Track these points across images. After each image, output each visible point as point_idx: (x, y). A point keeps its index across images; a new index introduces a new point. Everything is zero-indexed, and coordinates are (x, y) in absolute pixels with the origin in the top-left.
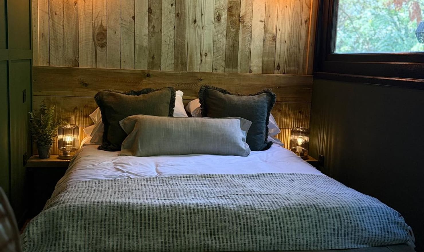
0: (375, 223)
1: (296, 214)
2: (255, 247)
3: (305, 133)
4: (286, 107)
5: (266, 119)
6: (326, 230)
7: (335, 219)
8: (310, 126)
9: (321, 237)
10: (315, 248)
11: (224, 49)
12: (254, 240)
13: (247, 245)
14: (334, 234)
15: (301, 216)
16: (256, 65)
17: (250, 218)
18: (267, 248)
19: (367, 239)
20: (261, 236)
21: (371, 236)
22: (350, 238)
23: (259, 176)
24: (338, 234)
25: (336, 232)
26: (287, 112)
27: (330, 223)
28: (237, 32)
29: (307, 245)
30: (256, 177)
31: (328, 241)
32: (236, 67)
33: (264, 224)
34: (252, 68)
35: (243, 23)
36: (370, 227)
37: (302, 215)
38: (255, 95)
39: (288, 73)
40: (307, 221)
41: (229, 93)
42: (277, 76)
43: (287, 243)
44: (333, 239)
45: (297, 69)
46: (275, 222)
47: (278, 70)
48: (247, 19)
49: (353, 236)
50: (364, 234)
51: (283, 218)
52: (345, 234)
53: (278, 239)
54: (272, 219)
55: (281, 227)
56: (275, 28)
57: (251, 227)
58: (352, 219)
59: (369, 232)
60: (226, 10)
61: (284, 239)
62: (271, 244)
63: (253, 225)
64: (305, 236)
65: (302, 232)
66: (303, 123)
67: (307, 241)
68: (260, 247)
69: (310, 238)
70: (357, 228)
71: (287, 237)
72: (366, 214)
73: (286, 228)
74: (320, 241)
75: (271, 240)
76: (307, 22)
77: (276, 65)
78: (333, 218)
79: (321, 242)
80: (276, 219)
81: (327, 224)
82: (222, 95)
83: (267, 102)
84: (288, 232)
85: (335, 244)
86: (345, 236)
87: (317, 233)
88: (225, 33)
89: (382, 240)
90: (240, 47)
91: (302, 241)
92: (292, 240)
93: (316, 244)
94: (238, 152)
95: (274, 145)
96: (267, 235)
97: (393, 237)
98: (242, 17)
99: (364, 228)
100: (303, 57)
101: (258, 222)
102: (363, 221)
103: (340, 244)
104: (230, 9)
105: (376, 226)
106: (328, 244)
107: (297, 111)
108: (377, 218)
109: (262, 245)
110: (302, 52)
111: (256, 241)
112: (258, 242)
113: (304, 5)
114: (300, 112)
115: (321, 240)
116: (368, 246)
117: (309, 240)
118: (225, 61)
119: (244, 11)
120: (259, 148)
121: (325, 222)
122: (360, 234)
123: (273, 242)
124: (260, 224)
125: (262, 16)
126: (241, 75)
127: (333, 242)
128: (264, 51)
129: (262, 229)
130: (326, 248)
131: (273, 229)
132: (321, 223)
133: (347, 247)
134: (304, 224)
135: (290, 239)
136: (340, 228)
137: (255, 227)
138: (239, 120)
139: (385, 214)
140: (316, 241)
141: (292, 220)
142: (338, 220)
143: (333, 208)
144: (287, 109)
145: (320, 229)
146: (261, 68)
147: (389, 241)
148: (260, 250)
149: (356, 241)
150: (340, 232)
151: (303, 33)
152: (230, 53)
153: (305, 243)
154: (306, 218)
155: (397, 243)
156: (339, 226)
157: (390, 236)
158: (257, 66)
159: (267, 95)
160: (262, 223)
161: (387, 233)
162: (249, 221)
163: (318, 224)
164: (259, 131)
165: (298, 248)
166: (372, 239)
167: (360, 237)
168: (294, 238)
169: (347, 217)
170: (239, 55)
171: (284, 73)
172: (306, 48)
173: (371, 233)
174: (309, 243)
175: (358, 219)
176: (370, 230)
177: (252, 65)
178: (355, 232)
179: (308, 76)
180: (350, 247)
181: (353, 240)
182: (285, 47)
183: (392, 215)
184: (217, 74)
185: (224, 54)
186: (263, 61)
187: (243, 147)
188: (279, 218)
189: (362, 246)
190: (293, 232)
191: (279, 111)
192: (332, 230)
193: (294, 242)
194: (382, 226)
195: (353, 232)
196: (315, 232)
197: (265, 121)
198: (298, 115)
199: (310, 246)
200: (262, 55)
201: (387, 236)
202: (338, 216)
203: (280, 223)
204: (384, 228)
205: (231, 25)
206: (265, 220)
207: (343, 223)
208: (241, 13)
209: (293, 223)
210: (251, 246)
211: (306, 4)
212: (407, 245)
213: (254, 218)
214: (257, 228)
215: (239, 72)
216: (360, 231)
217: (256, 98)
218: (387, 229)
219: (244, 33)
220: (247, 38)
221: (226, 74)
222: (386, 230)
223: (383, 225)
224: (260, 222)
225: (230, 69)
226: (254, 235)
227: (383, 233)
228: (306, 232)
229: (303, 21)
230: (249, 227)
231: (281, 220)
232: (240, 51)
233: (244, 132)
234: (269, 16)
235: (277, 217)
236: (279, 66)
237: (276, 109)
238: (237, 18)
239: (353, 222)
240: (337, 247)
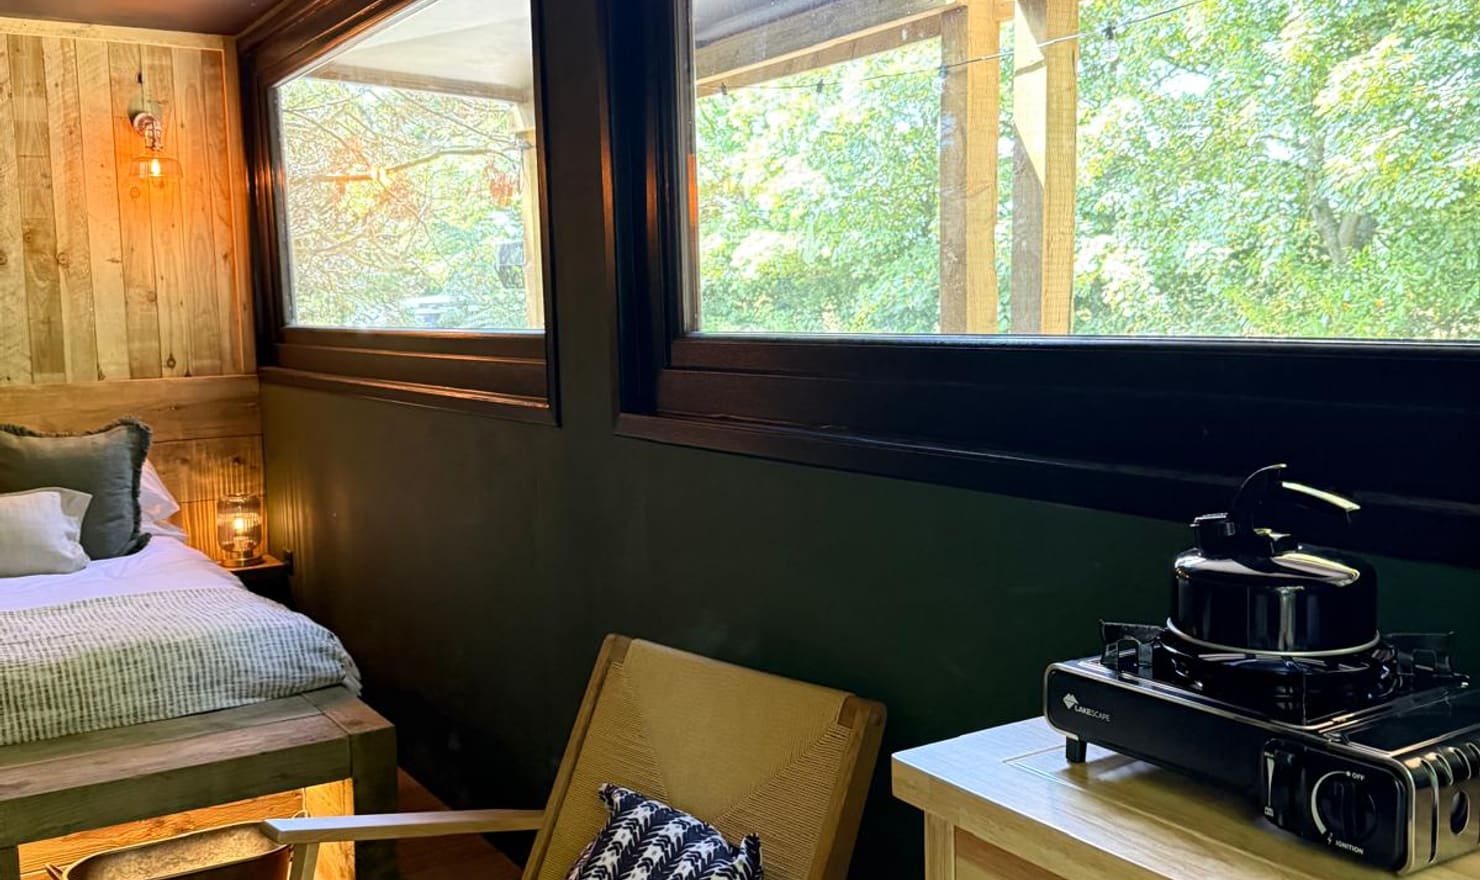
0: (274, 654)
1: (112, 663)
2: (25, 733)
3: (253, 505)
4: (199, 451)
5: (130, 484)
6: (172, 681)
7: (191, 660)
8: (265, 487)
9: (163, 696)
10: (154, 718)
11: (25, 328)
12: (23, 721)
13: (8, 732)
14: (191, 686)
15: (120, 664)
16: (113, 361)
17: (13, 682)
18: (52, 732)
19: (258, 687)
20: (38, 712)
21: (265, 680)
22: (223, 689)
23: (72, 607)
24: (198, 686)
25: (194, 683)
26: (204, 462)
27: (181, 669)
28: (55, 291)
29: (135, 715)
30: (66, 609)
31: (179, 702)
32: (61, 368)
33: (42, 689)
34: (101, 367)
35: (66, 266)
36: (262, 665)
37: (123, 661)
38: (100, 431)
39: (199, 372)
40: (133, 670)
41: (32, 434)
42: (168, 383)
43: (93, 717)
44: (188, 696)
45: (218, 362)
46: (65, 682)
47: (172, 367)
48: (76, 259)
49: (230, 685)
50: (251, 679)
51: (83, 673)
52: (212, 683)
53: (73, 711)
54: (60, 678)
55: (78, 690)
56: (150, 275)
57: (15, 697)
58: (226, 654)
59: (260, 673)
60: (20, 239)
61: (85, 710)
62: (59, 723)
63: (18, 693)
64: (130, 699)
65: (125, 693)
66: (249, 484)
67: (135, 708)
68: (37, 733)
69: (141, 701)
70: (235, 669)
71: (92, 704)
72: (257, 644)
73: (90, 690)
74: (161, 703)
75: (59, 715)
76: (230, 258)
77: (165, 358)
78: (187, 658)
79: (165, 705)
80: (68, 676)
81: (174, 670)
82: (14, 440)
83: (131, 446)
84: (94, 696)
85: (193, 705)
86: (212, 686)
87: (155, 690)
88: (22, 293)
89: (290, 685)
90: (65, 321)
91: (124, 708)
92: (104, 710)
93: (153, 710)
94: (52, 566)
95: (153, 541)
96: (50, 707)
97: (311, 674)
98: (62, 253)
99: (249, 668)
100: (231, 335)
101: (30, 687)
102: (250, 656)
103: (204, 703)
104: (28, 238)
105: (275, 660)
106: (180, 707)
107: (230, 458)
108: (279, 646)
109: (40, 728)
110: (225, 326)
111: (27, 722)
112: (31, 723)
113: (216, 219)
114: (237, 460)
115: (164, 701)
116: (263, 699)
117: (138, 704)
118: (31, 358)
119: (65, 239)
120: (116, 552)
121: (170, 668)
122: (243, 679)
123: (63, 719)
124: (34, 690)
125: (114, 250)
126: (76, 388)
127: (189, 702)
128: (131, 328)
129: (40, 699)
130: (177, 714)
131: (63, 695)
132: (163, 670)
133: (218, 706)
134: (127, 677)
135: (100, 707)
136: (201, 675)
137: (23, 696)
138: (57, 494)
139: (296, 638)
140: (153, 705)
141: (103, 674)
142: (198, 659)
143: (190, 641)
144: (204, 455)
145: (162, 682)
146: (126, 368)
147: (304, 683)
148: (38, 739)
149: (237, 692)
150: (201, 681)
151: (223, 284)
152: (43, 338)
153: (132, 711)
154: (131, 666)
155: (323, 684)
156: (200, 670)
157: (304, 675)
158: (117, 363)
159: (130, 430)
160: (38, 687)
161: (297, 670)
162: (10, 687)
163: (156, 672)
164: (111, 515)
165: (117, 723)
166: (268, 686)
167: (244, 684)
168: (107, 706)
169: (216, 653)
170: (67, 342)
171: (188, 375)
172: (233, 314)
173: (264, 675)
174: (139, 710)
175: (239, 653)
176: (263, 670)
177: (102, 361)
178: (232, 677)
179: (247, 379)
180: (225, 706)
181: (230, 693)
182: (182, 317)
183: (309, 636)
184: (12, 390)
185: (27, 341)
186: (130, 352)
187: (69, 554)
188: (75, 674)
189: (251, 701)
190: (106, 693)
191: (185, 461)
192: (186, 680)
193: (108, 711)
194: (288, 659)
195: (229, 678)
196: (151, 687)
197: (128, 490)
198: (234, 467)
199: (143, 715)
200: (125, 337)
201: (297, 675)
202: (197, 653)
203: (77, 683)
204: (292, 663)
205: (36, 271)
206: (45, 681)
207: (207, 664)
208: (59, 246)
209: (104, 678)
210: (17, 734)
211: (221, 218)
212: (344, 686)
213: (20, 681)
214: (27, 698)
215: (70, 381)
216: (243, 673)
217: (101, 439)
218: (298, 660)
219: (71, 290)
220: (82, 301)
221: (34, 387)
222: (295, 665)
223: (290, 656)
224: (34, 686)
225: (46, 376)
226: (22, 713)
227: (290, 671)
228: (132, 692)
229: (219, 257)
230: (11, 698)
231: (80, 677)
232: (66, 329)
233: (72, 519)
234: (132, 249)
235: (71, 673)
236: (171, 359)
237: (177, 458)
238: (51, 257)
239: (227, 659)
240: (198, 710)
